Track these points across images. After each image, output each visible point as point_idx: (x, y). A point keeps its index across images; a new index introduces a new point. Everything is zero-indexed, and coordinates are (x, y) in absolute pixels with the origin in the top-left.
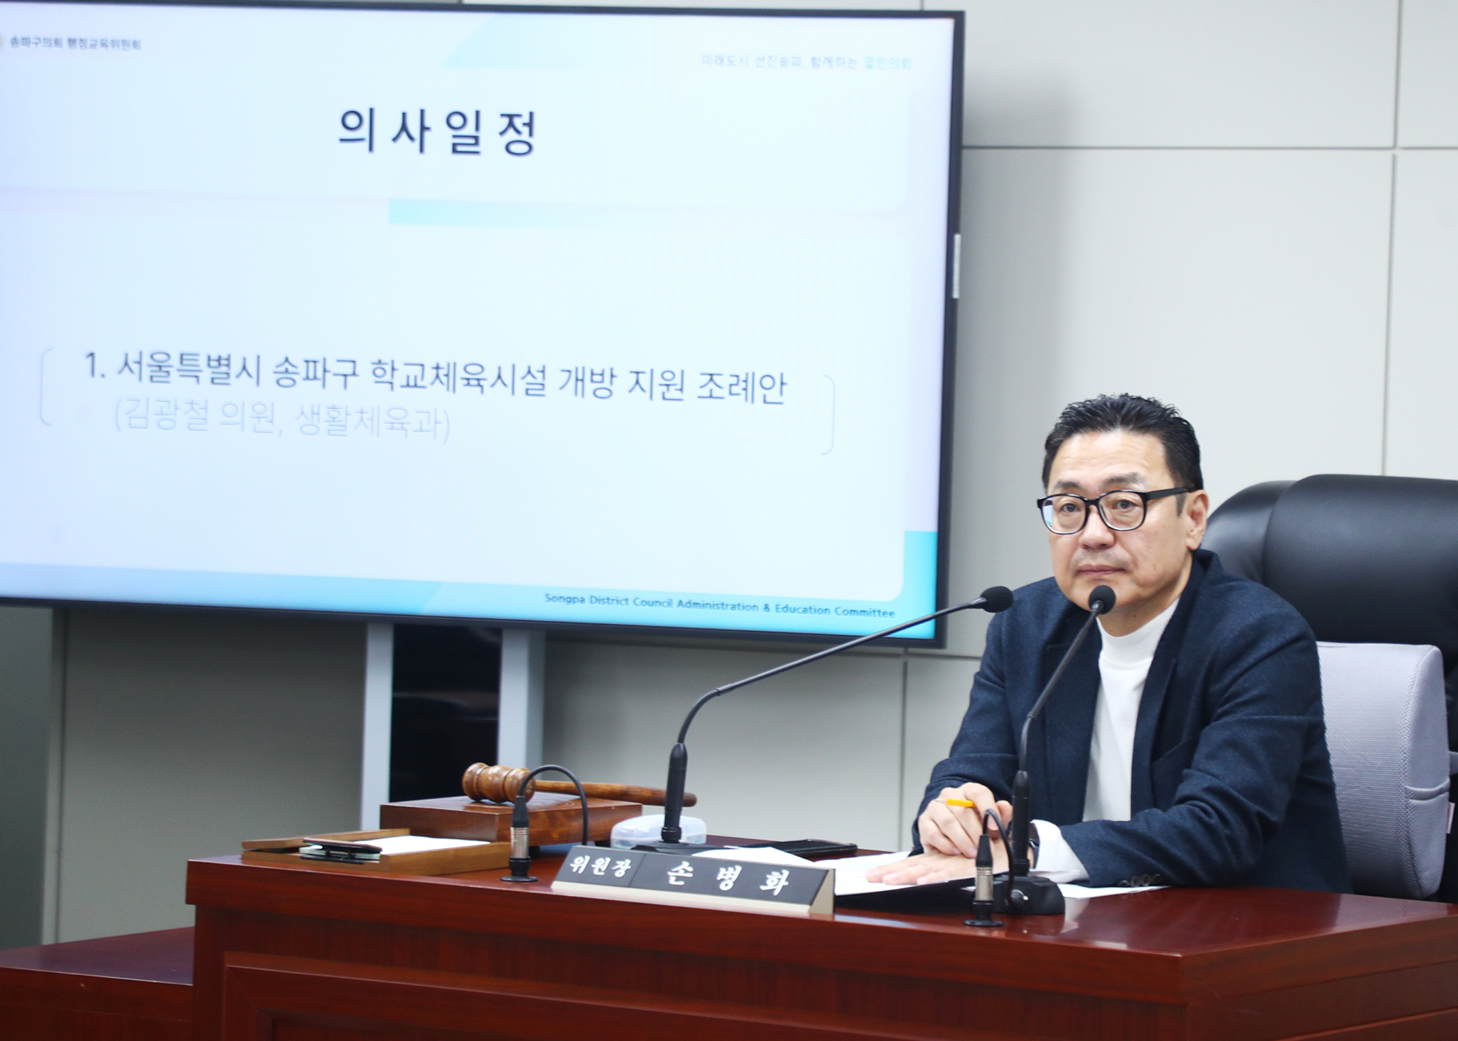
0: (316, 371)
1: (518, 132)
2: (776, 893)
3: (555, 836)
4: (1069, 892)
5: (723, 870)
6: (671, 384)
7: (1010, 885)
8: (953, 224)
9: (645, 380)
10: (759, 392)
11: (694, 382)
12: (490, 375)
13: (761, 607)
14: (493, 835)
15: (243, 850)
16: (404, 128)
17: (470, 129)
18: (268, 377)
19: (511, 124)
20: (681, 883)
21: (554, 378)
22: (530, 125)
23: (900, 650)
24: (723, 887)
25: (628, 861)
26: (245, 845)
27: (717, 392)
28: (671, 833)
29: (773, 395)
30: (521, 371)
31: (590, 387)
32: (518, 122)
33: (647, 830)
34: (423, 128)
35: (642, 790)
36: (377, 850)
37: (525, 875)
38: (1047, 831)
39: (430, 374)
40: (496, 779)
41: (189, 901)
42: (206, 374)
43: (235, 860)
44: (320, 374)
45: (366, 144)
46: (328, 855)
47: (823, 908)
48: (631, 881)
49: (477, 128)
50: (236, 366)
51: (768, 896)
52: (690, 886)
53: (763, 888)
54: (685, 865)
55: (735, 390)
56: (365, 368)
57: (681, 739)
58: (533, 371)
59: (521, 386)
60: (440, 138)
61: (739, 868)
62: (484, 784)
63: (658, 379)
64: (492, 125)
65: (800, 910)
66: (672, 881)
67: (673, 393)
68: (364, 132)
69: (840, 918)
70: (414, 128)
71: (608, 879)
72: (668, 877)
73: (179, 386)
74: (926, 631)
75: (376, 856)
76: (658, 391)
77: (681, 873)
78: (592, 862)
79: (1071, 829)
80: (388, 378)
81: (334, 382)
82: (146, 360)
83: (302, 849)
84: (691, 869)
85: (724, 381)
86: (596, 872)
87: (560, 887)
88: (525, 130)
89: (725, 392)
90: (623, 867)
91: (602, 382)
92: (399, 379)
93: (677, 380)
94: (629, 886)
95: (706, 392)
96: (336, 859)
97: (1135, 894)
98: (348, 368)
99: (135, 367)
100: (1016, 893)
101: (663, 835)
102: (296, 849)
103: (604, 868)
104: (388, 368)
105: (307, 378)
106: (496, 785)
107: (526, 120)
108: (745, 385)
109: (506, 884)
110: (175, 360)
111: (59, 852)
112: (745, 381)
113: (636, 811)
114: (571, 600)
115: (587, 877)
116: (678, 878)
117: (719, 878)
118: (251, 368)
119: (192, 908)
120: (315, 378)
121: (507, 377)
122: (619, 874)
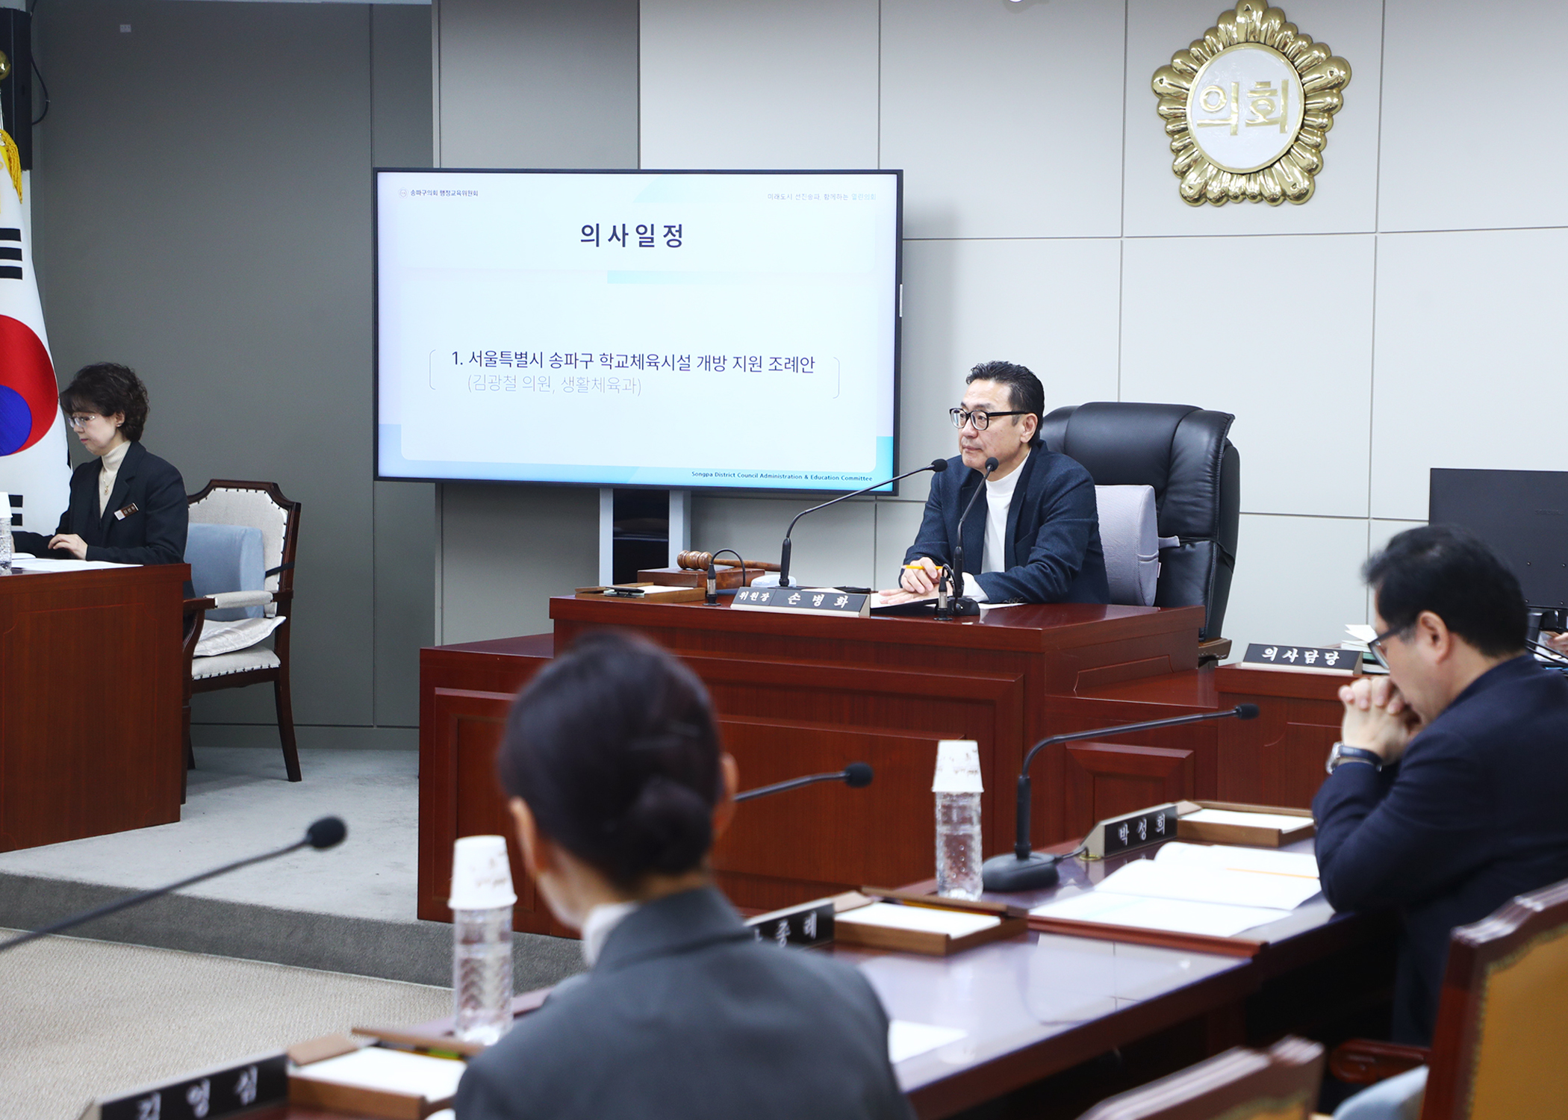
0: (571, 359)
1: (674, 236)
2: (842, 607)
3: (725, 585)
4: (982, 606)
5: (815, 597)
6: (755, 363)
7: (956, 601)
8: (899, 279)
9: (741, 361)
10: (800, 367)
11: (767, 362)
12: (662, 360)
13: (804, 477)
14: (696, 585)
15: (576, 592)
16: (614, 234)
17: (648, 234)
18: (547, 363)
19: (670, 231)
20: (795, 603)
21: (695, 362)
22: (680, 231)
23: (873, 498)
24: (815, 605)
25: (768, 594)
26: (577, 590)
27: (778, 367)
28: (784, 582)
29: (808, 368)
30: (677, 358)
31: (713, 366)
32: (673, 230)
33: (769, 582)
34: (625, 234)
35: (762, 563)
36: (643, 592)
37: (715, 603)
38: (967, 577)
39: (630, 360)
40: (694, 558)
41: (550, 618)
42: (515, 362)
43: (572, 597)
44: (573, 361)
45: (595, 242)
46: (618, 594)
47: (865, 613)
48: (769, 603)
49: (652, 234)
50: (530, 358)
51: (838, 608)
52: (799, 605)
53: (836, 604)
54: (796, 595)
55: (788, 366)
56: (596, 358)
57: (788, 536)
58: (684, 358)
59: (677, 366)
60: (633, 238)
61: (823, 596)
62: (688, 561)
63: (748, 361)
64: (660, 232)
65: (855, 614)
66: (790, 603)
67: (756, 368)
68: (594, 236)
69: (872, 617)
70: (620, 234)
71: (759, 602)
72: (788, 601)
73: (501, 368)
74: (889, 487)
75: (643, 594)
76: (748, 367)
77: (795, 599)
78: (750, 594)
79: (978, 576)
80: (608, 362)
81: (581, 365)
82: (484, 355)
83: (605, 592)
84: (799, 597)
85: (783, 361)
86: (752, 599)
87: (734, 607)
88: (677, 234)
89: (783, 367)
90: (765, 596)
91: (719, 363)
92: (614, 363)
93: (758, 361)
94: (769, 605)
95: (773, 367)
96: (622, 596)
97: (1011, 607)
98: (588, 358)
99: (478, 359)
100: (958, 605)
101: (780, 583)
102: (602, 592)
103: (756, 597)
104: (609, 358)
105: (567, 363)
106: (694, 561)
107: (677, 228)
108: (794, 363)
109: (706, 606)
110: (498, 355)
111: (442, 608)
112: (794, 361)
113: (762, 573)
114: (706, 475)
115: (748, 601)
116: (793, 601)
117: (813, 600)
118: (538, 358)
119: (553, 620)
120: (571, 363)
121: (670, 361)
122: (764, 600)
